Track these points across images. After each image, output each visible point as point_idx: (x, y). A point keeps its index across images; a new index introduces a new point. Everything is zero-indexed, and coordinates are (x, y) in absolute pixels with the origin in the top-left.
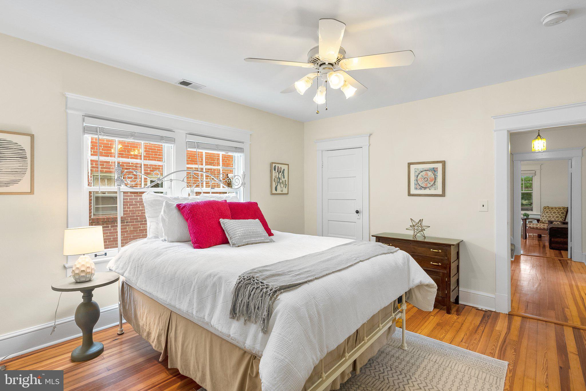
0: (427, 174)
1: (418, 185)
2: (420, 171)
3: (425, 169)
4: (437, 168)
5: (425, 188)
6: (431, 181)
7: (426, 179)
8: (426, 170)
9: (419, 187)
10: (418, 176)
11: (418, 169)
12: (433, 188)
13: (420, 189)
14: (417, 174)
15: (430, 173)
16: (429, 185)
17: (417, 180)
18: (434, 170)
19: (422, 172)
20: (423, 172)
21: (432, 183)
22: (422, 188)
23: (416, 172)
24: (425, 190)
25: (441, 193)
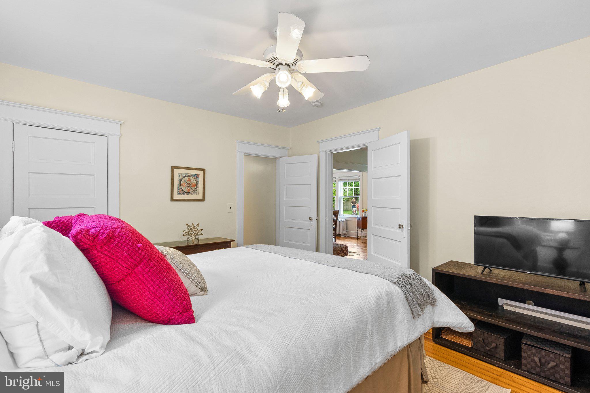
0: (189, 180)
1: (181, 190)
2: (183, 176)
3: (188, 174)
4: (199, 175)
5: (188, 193)
6: (194, 186)
7: (189, 184)
8: (189, 176)
9: (182, 192)
10: (181, 181)
11: (181, 174)
12: (194, 194)
13: (183, 194)
14: (180, 178)
15: (192, 179)
16: (191, 191)
17: (180, 185)
18: (196, 177)
19: (185, 177)
20: (187, 177)
21: (194, 189)
22: (184, 193)
23: (179, 176)
24: (188, 195)
25: (201, 198)
